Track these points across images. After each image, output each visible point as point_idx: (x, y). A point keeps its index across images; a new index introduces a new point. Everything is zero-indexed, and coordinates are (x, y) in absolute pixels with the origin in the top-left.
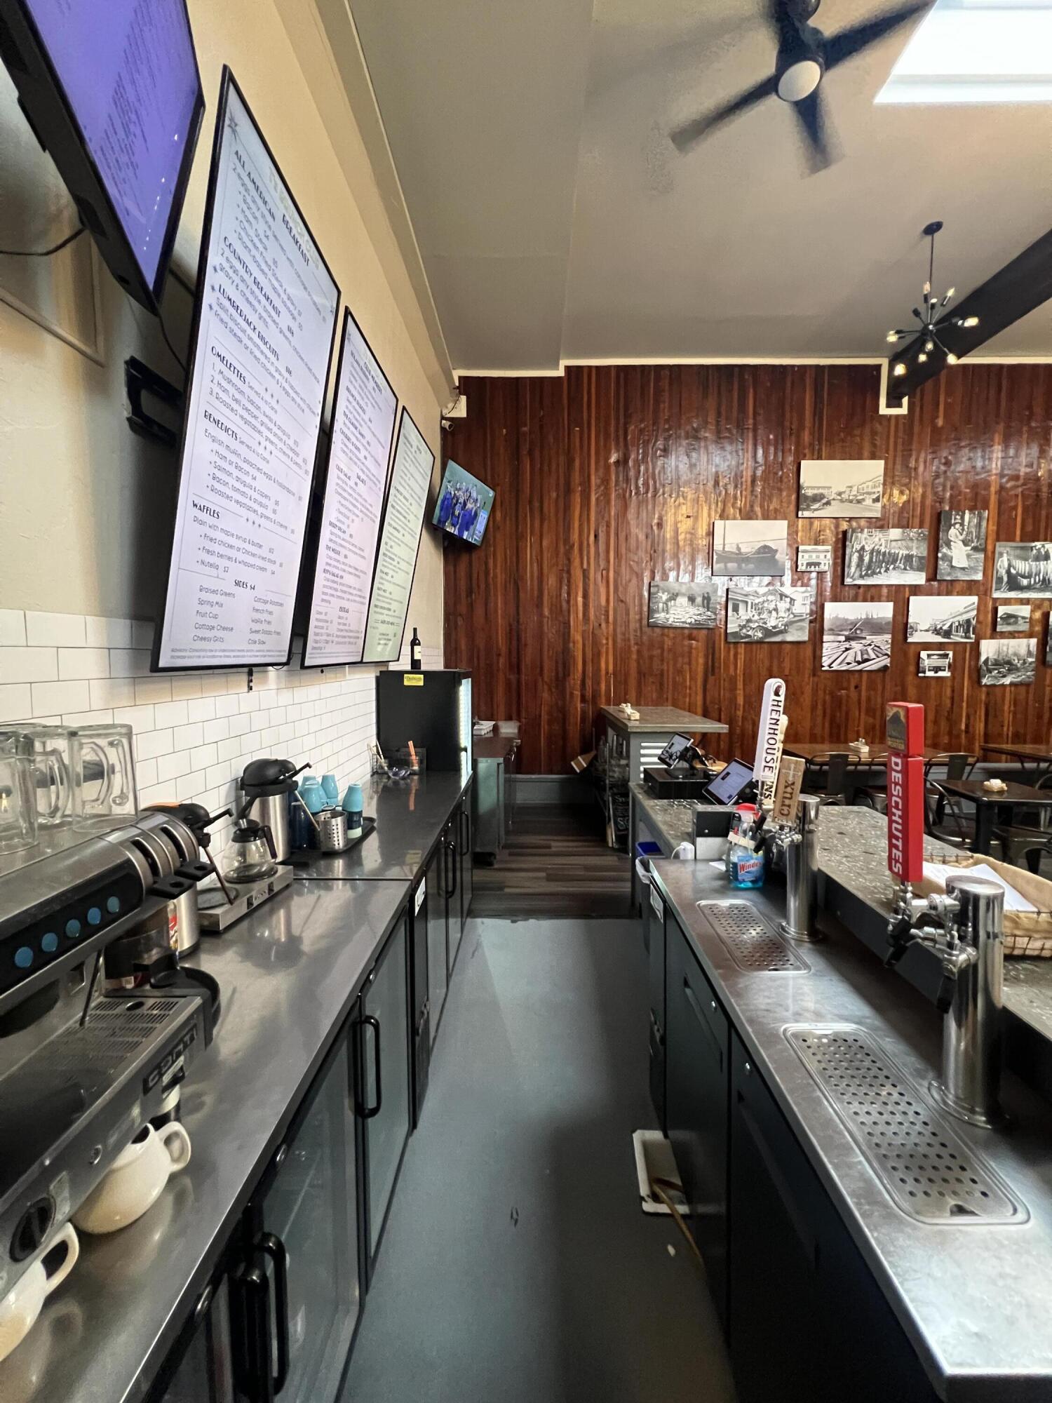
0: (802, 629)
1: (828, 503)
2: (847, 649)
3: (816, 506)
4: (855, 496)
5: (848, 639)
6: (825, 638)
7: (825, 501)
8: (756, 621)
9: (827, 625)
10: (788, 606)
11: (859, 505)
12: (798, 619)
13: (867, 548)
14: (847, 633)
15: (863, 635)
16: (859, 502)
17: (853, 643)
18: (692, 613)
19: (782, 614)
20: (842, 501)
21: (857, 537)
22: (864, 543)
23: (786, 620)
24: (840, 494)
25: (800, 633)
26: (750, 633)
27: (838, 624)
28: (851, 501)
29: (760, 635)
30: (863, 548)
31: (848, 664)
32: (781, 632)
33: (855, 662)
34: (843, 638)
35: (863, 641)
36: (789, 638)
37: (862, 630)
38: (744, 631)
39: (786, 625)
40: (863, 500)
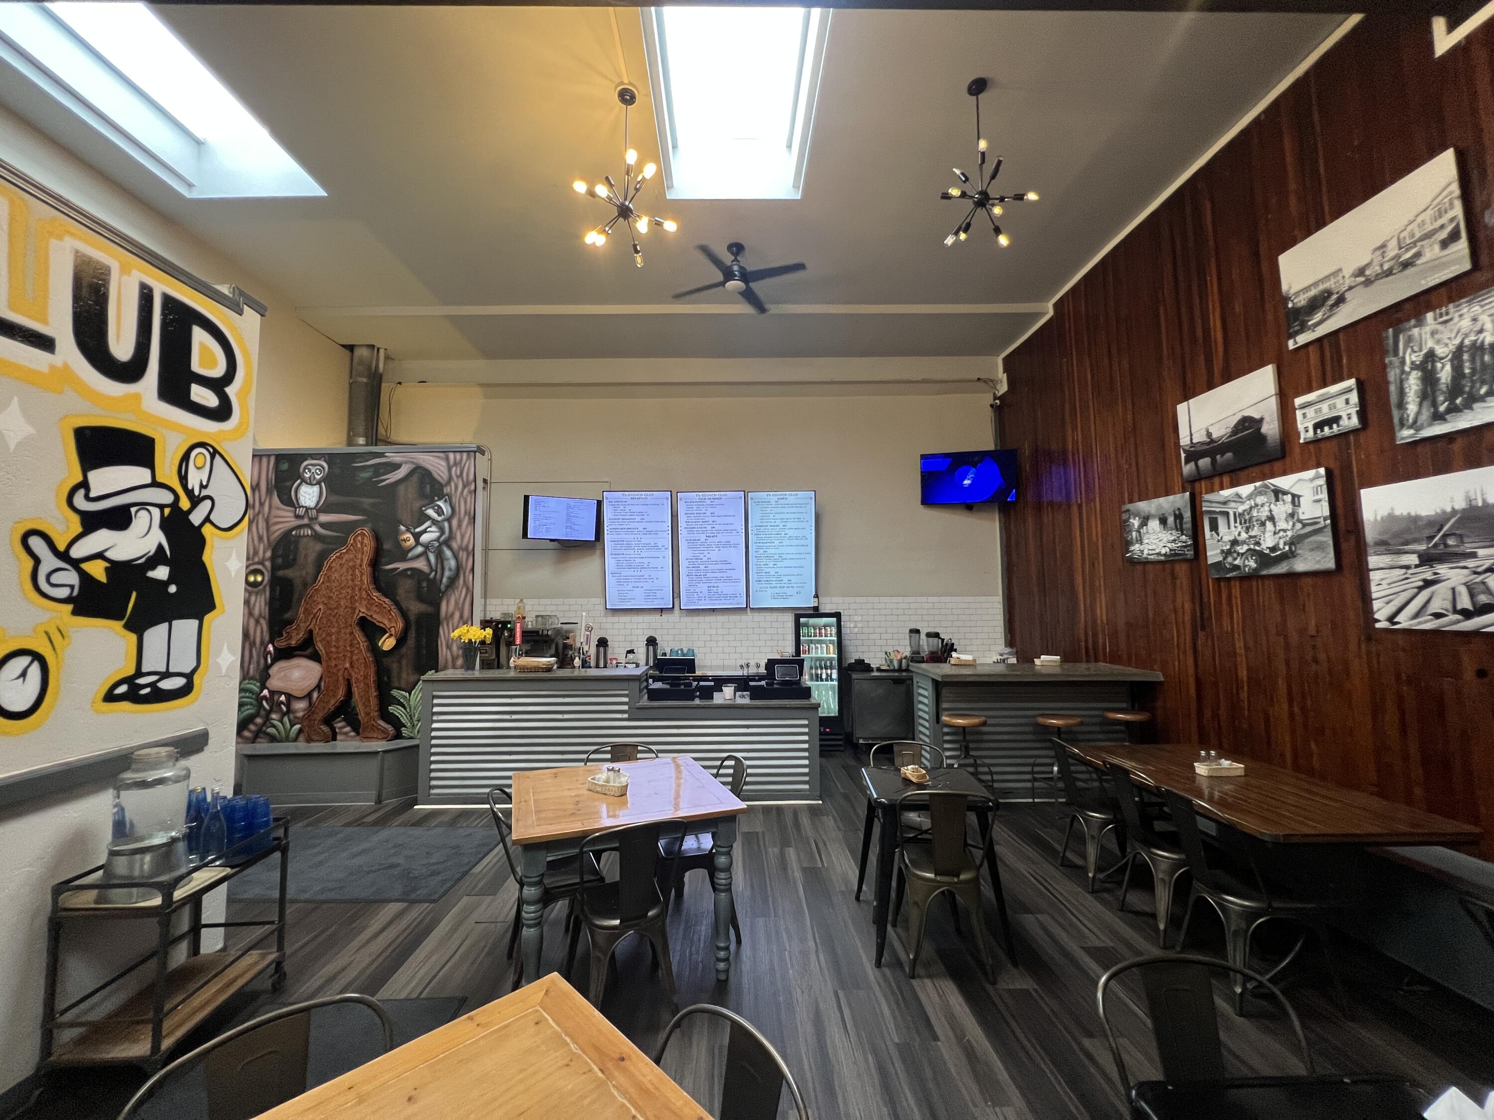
0: (1320, 547)
1: (1341, 300)
2: (1428, 584)
3: (1318, 317)
4: (1398, 256)
5: (1427, 560)
6: (1373, 561)
7: (1331, 302)
8: (1244, 542)
9: (1370, 534)
10: (1289, 508)
11: (1410, 271)
12: (1311, 529)
13: (1440, 351)
14: (1422, 547)
15: (1468, 548)
16: (1406, 265)
17: (1443, 569)
18: (1165, 540)
19: (1282, 525)
20: (1368, 282)
21: (1410, 339)
22: (1430, 344)
23: (1289, 534)
24: (1361, 272)
25: (1318, 555)
26: (1237, 562)
27: (1395, 529)
28: (1389, 273)
29: (1252, 564)
30: (1431, 356)
31: (1438, 616)
32: (1284, 557)
33: (1455, 611)
34: (1413, 559)
35: (1471, 563)
36: (1300, 566)
37: (1461, 537)
38: (1230, 559)
39: (1292, 543)
40: (1418, 255)
